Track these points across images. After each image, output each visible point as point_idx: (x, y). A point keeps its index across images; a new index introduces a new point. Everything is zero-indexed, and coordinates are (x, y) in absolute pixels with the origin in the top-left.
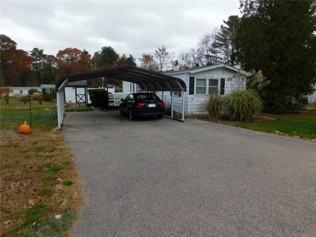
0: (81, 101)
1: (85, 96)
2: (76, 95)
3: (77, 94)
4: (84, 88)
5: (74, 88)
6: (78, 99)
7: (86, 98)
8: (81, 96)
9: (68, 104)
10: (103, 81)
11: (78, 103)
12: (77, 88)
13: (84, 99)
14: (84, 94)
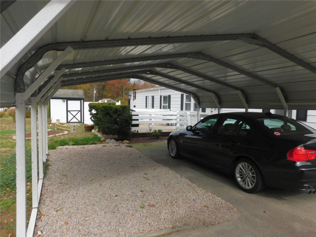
0: (74, 120)
1: (80, 112)
2: (67, 111)
3: (69, 110)
4: (79, 102)
5: (64, 101)
6: (70, 117)
7: (82, 116)
8: (74, 113)
9: (54, 124)
10: (94, 95)
11: (69, 122)
12: (69, 101)
13: (78, 116)
14: (80, 110)
